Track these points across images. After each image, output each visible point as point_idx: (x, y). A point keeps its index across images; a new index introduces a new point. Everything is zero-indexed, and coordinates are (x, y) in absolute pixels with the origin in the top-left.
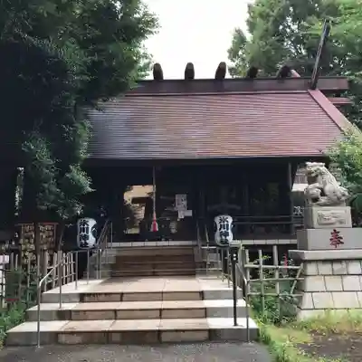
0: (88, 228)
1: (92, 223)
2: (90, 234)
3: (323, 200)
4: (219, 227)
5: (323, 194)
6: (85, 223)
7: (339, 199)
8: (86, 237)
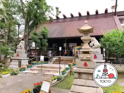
1: (50, 52)
2: (50, 54)
3: (93, 47)
5: (94, 45)
7: (98, 46)
8: (49, 55)
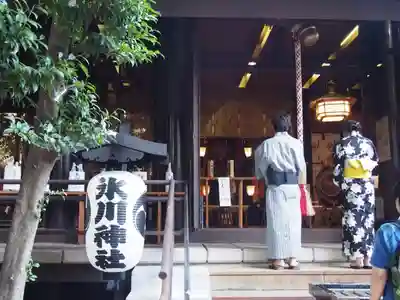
6: (112, 188)
8: (113, 236)
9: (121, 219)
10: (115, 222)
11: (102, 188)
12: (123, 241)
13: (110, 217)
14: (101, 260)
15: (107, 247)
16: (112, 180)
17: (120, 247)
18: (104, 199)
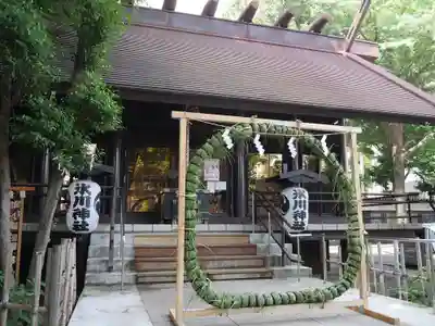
0: (88, 199)
2: (92, 209)
4: (292, 203)
6: (84, 189)
8: (84, 214)
9: (88, 205)
10: (84, 206)
11: (78, 188)
12: (88, 216)
13: (82, 204)
14: (76, 227)
15: (79, 219)
16: (83, 185)
17: (86, 220)
18: (79, 195)
